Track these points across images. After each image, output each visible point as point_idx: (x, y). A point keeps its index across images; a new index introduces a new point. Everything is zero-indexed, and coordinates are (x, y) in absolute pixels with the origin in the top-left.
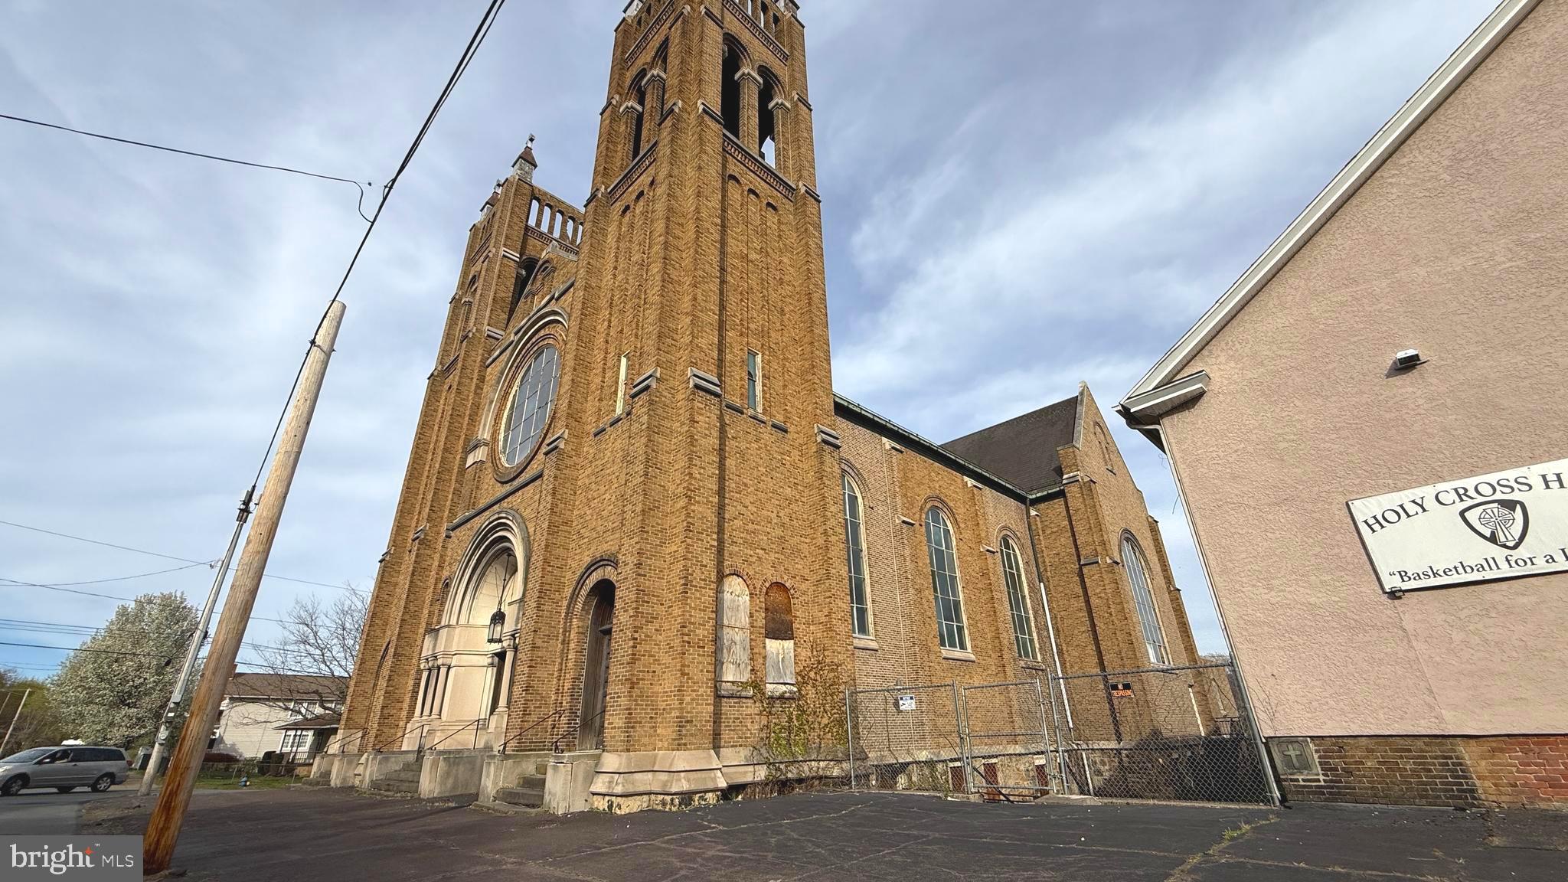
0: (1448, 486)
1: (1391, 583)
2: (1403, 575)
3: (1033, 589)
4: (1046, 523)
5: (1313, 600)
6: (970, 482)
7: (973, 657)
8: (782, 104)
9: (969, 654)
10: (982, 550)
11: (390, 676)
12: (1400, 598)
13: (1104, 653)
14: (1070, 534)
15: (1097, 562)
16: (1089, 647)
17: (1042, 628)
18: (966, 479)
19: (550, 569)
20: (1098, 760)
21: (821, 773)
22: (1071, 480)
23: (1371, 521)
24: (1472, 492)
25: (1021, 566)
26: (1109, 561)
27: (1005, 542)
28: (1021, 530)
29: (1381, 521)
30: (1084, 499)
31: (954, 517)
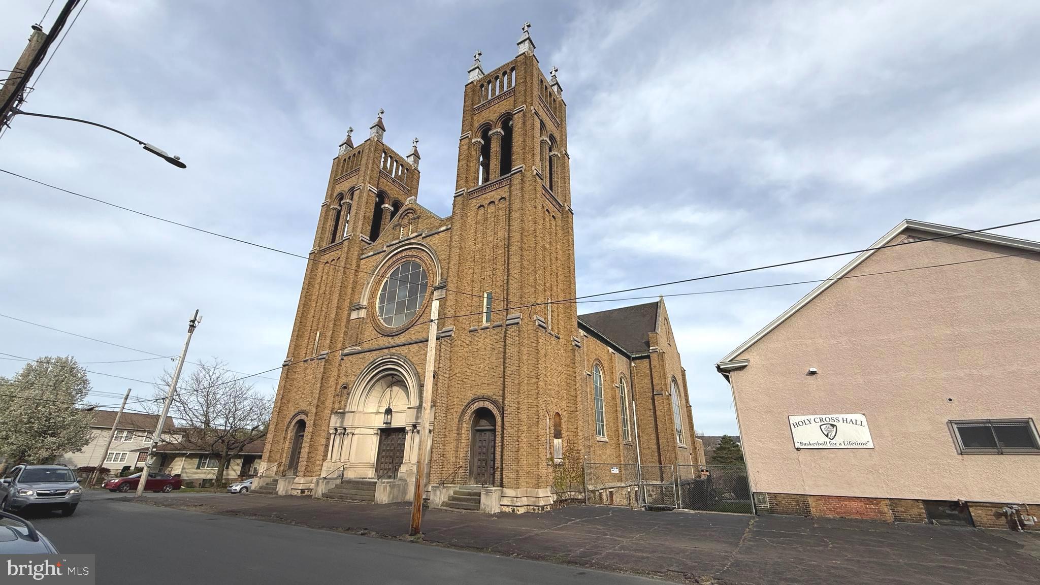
0: (818, 416)
1: (798, 445)
2: (801, 443)
3: (630, 404)
4: (639, 371)
5: (774, 448)
6: (611, 350)
7: (607, 440)
8: (557, 155)
9: (605, 439)
10: (614, 386)
11: (312, 436)
12: (799, 450)
13: (660, 439)
14: (650, 378)
15: (662, 394)
16: (653, 435)
17: (632, 424)
18: (609, 348)
19: (450, 398)
20: (651, 489)
21: (572, 497)
22: (654, 351)
23: (795, 424)
24: (824, 420)
25: (626, 392)
26: (667, 394)
27: (621, 379)
28: (627, 374)
29: (797, 425)
30: (659, 362)
31: (603, 369)
